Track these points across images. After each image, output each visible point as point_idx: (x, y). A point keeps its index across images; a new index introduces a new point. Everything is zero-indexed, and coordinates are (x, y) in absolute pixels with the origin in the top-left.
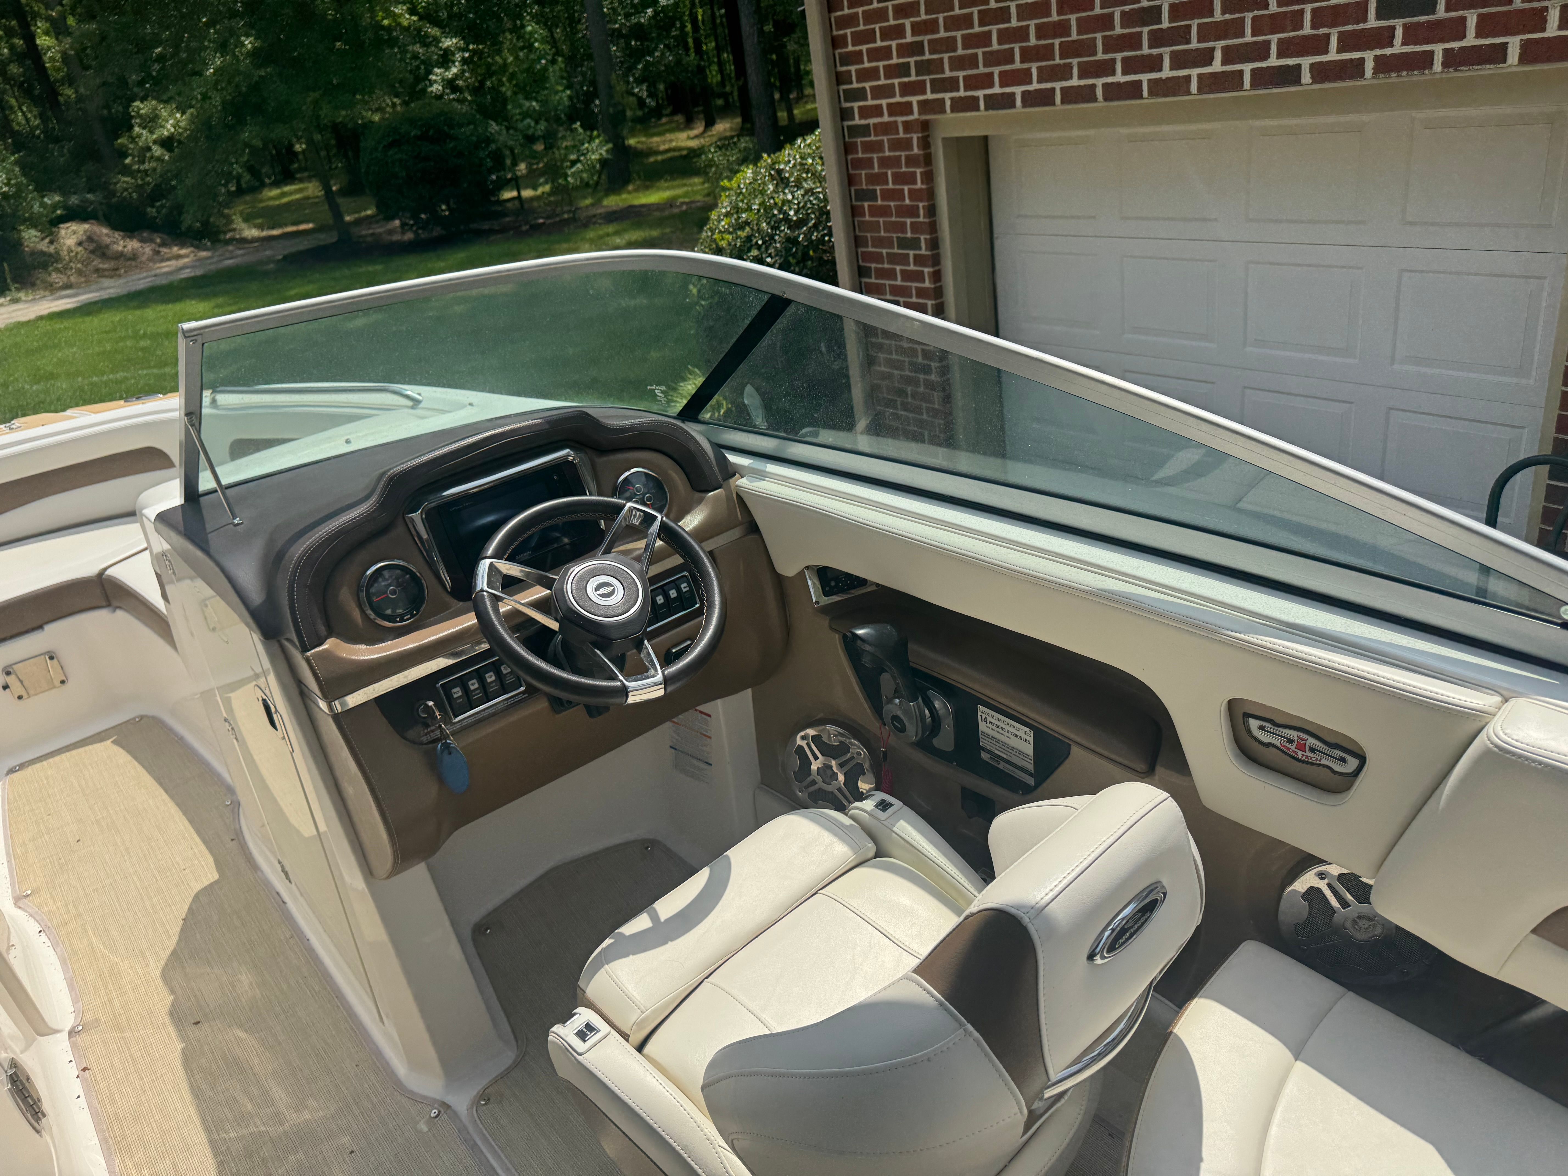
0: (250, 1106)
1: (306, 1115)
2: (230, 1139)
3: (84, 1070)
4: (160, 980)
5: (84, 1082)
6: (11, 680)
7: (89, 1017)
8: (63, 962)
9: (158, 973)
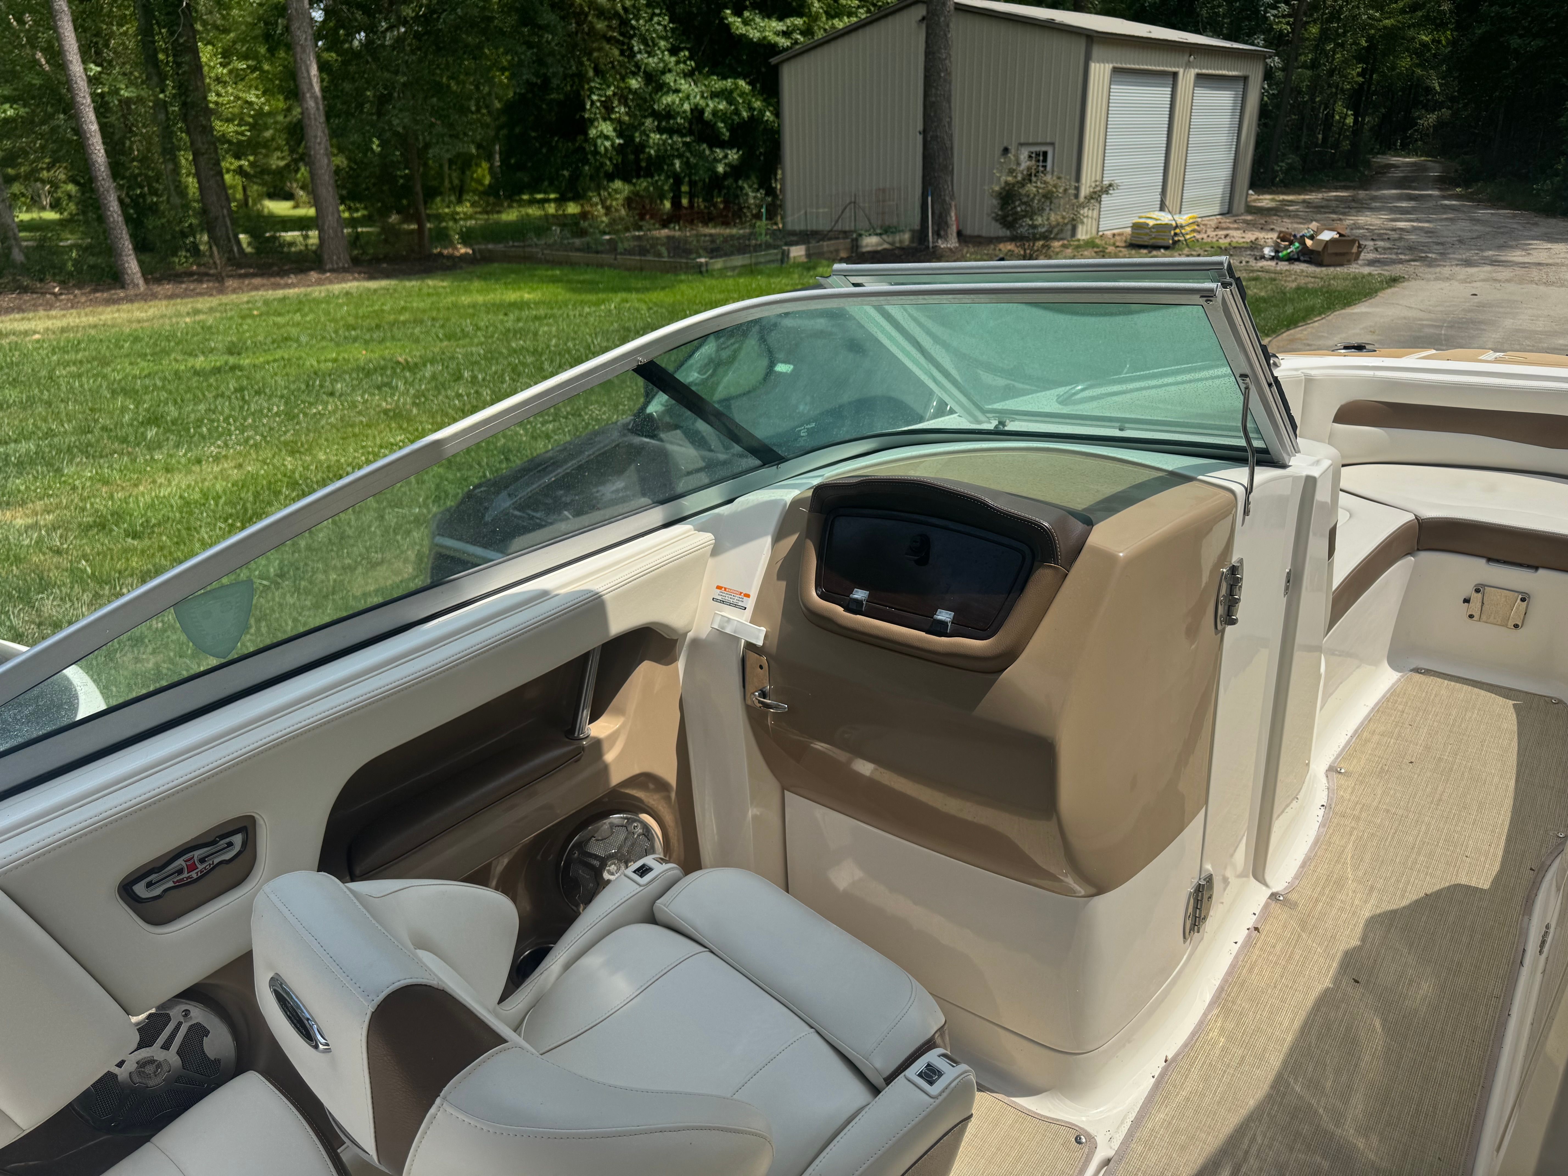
0: (1329, 1084)
1: (1360, 1143)
2: (1293, 1089)
3: (1256, 929)
4: (1363, 922)
5: (1249, 936)
6: (1476, 598)
7: (1294, 897)
8: (1316, 842)
9: (1367, 915)
